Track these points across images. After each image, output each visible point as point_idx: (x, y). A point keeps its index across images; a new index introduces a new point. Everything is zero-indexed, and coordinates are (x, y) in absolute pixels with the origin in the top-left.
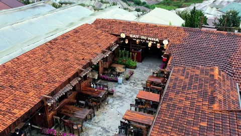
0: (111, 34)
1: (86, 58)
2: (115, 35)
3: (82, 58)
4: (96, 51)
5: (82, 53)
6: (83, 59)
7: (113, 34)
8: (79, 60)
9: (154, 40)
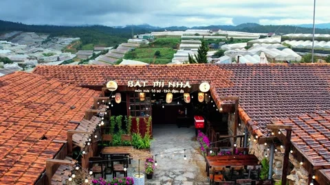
0: (83, 87)
1: (49, 134)
2: (91, 87)
3: (40, 135)
4: (67, 116)
5: (34, 124)
6: (44, 138)
7: (87, 87)
8: (35, 142)
9: (182, 85)
